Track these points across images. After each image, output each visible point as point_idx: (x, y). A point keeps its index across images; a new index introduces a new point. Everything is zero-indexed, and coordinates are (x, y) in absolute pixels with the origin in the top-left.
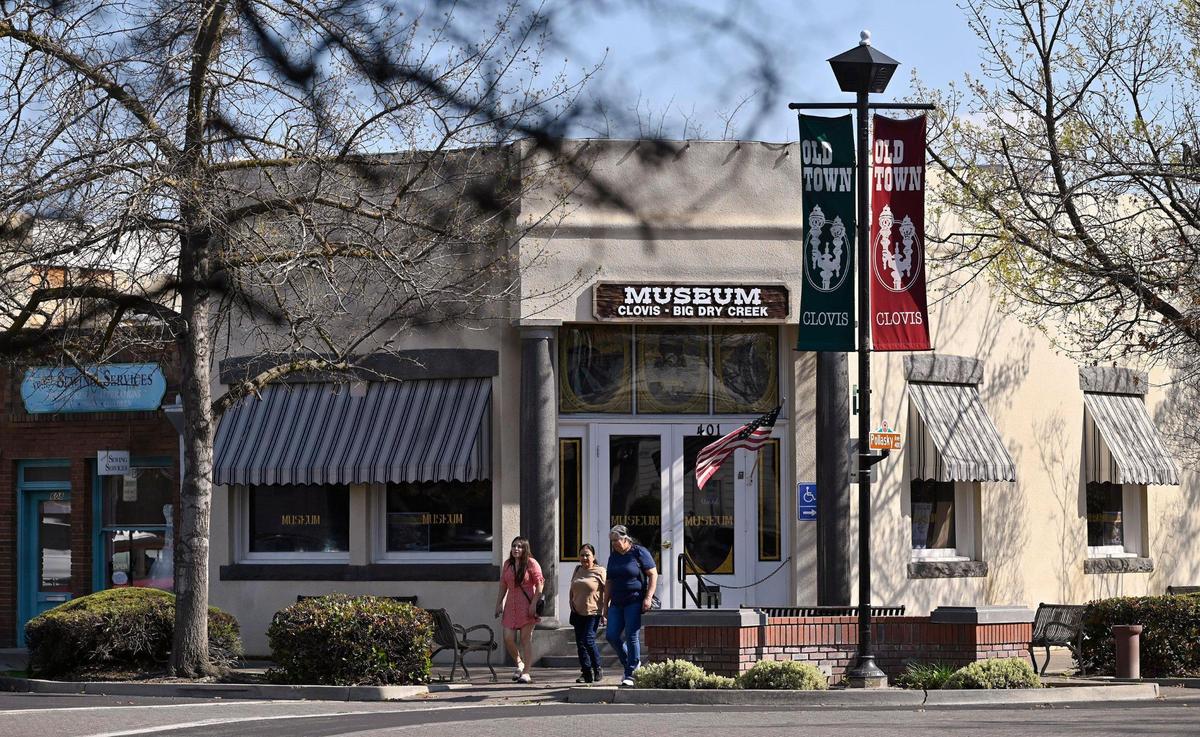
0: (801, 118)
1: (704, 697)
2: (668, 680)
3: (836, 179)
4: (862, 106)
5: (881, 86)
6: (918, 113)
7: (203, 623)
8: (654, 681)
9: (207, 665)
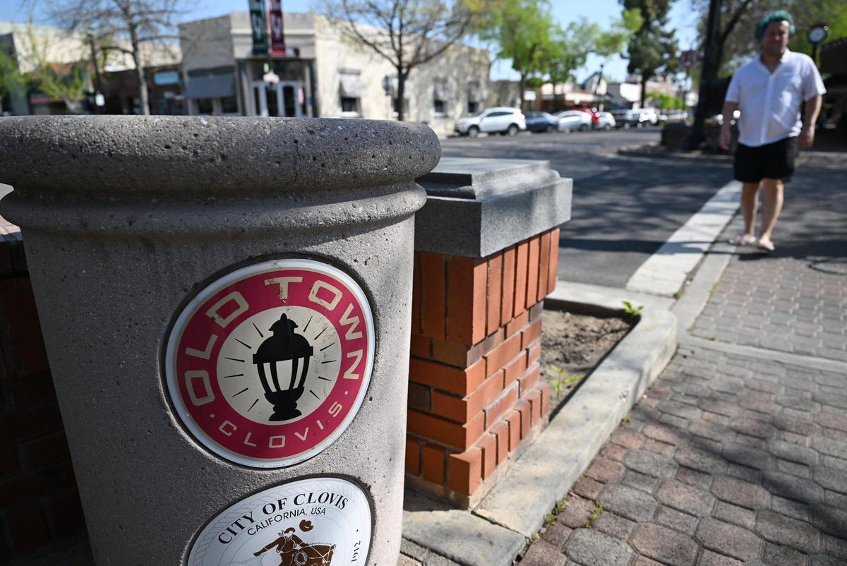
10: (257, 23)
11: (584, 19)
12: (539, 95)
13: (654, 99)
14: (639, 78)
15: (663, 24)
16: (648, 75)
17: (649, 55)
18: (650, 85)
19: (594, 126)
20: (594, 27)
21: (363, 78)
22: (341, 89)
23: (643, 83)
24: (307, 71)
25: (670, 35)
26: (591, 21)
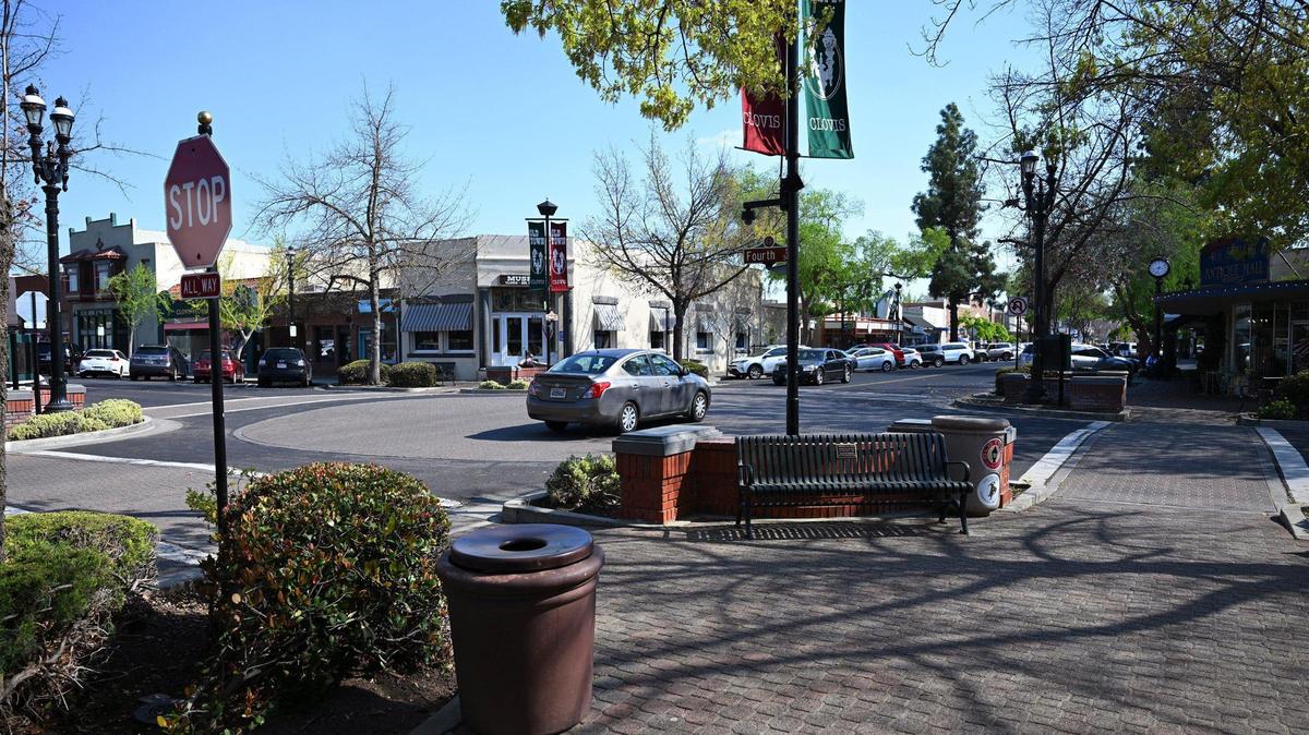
0: (530, 224)
1: (498, 392)
2: (488, 387)
3: (538, 241)
4: (547, 219)
5: (552, 214)
6: (563, 222)
7: (378, 370)
8: (484, 387)
9: (378, 381)
10: (537, 258)
11: (876, 234)
12: (821, 324)
13: (968, 327)
14: (946, 302)
15: (971, 235)
16: (958, 297)
17: (957, 274)
18: (962, 307)
19: (900, 365)
20: (890, 244)
21: (620, 308)
22: (596, 317)
23: (953, 309)
24: (560, 301)
25: (982, 250)
26: (885, 236)
